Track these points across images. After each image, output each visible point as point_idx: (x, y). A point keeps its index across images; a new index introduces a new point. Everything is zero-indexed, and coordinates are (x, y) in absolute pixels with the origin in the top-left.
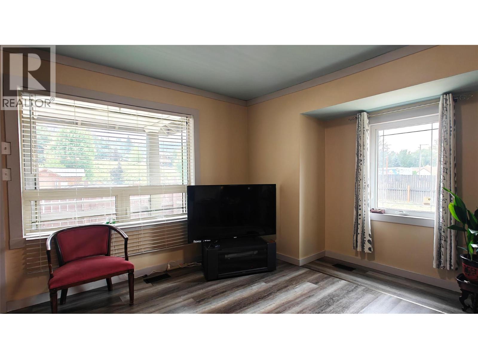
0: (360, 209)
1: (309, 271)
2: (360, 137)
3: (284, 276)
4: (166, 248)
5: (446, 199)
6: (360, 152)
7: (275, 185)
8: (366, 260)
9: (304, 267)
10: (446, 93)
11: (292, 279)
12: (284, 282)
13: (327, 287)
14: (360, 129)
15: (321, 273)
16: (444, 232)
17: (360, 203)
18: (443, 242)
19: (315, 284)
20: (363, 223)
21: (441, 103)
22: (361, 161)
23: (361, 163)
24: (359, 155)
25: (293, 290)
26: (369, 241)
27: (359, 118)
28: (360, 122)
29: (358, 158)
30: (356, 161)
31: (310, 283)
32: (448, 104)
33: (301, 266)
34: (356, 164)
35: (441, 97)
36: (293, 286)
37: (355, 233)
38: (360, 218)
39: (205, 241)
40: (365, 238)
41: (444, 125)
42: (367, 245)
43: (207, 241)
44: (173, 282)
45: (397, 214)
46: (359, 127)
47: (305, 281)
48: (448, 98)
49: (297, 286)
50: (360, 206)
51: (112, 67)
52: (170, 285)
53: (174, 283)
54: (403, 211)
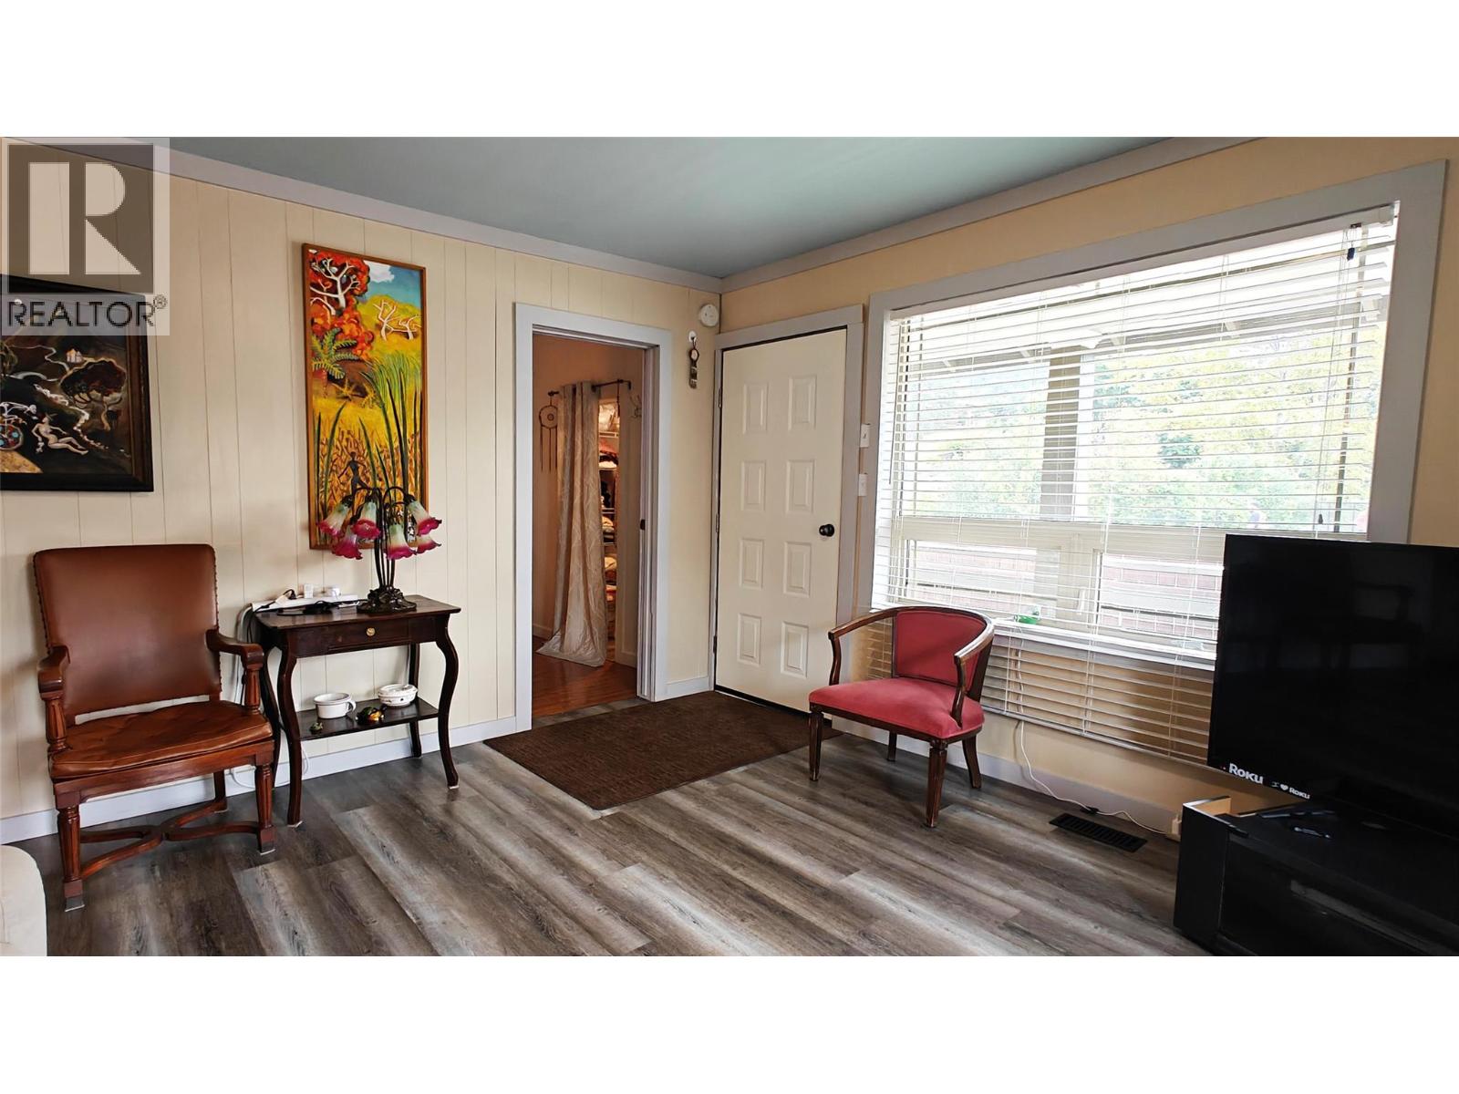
4: (1166, 753)
39: (1284, 787)
43: (1292, 790)
44: (1093, 860)
51: (1068, 170)
52: (1075, 860)
53: (1094, 865)
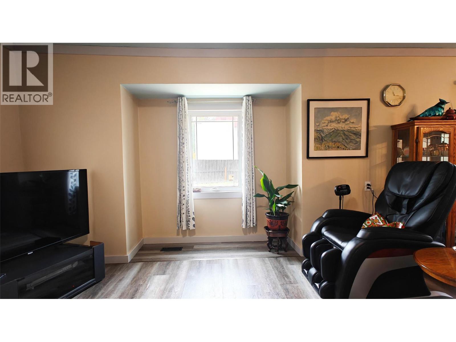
0: (184, 190)
1: (144, 264)
2: (181, 120)
3: (121, 280)
5: (250, 175)
6: (181, 135)
7: (86, 170)
8: (187, 236)
9: (134, 261)
10: (248, 96)
11: (135, 279)
12: (129, 287)
13: (178, 273)
14: (181, 113)
15: (159, 261)
16: (249, 200)
17: (183, 184)
18: (248, 207)
19: (163, 275)
20: (187, 203)
21: (244, 102)
22: (183, 144)
23: (183, 145)
24: (181, 138)
25: (148, 290)
26: (193, 219)
27: (180, 102)
28: (181, 106)
29: (180, 140)
30: (178, 144)
31: (158, 276)
32: (249, 104)
33: (129, 263)
34: (178, 146)
35: (245, 98)
36: (144, 287)
37: (179, 214)
38: (184, 199)
40: (190, 216)
41: (247, 119)
42: (192, 223)
45: (211, 190)
46: (181, 111)
47: (151, 276)
48: (249, 100)
49: (148, 285)
50: (184, 187)
54: (216, 188)
